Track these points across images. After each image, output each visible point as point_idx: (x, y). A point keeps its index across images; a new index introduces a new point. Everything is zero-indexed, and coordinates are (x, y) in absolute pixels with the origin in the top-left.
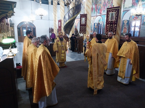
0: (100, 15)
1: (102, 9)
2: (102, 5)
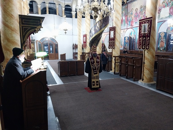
0: (131, 27)
1: (134, 20)
2: (133, 16)
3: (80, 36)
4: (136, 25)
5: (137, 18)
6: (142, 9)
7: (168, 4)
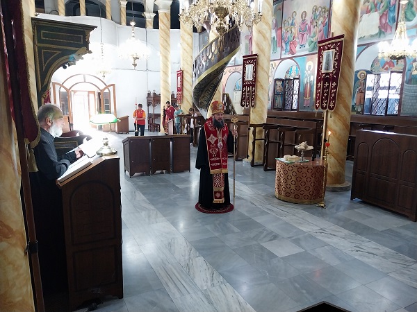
3: (166, 73)
4: (303, 51)
5: (305, 35)
6: (317, 13)
7: (376, 6)
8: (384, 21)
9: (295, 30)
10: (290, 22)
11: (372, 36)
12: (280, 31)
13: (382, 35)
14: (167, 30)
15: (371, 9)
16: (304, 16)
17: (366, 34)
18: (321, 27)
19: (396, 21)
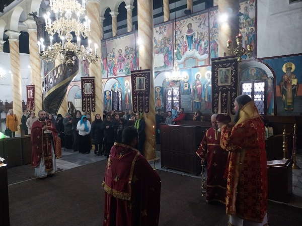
1: (117, 67)
3: (17, 87)
4: (121, 74)
5: (122, 64)
6: (129, 51)
7: (161, 50)
8: (166, 59)
9: (115, 60)
10: (112, 55)
11: (161, 67)
12: (105, 60)
13: (166, 67)
14: (17, 54)
15: (159, 52)
16: (120, 52)
17: (158, 66)
18: (131, 59)
19: (172, 59)
